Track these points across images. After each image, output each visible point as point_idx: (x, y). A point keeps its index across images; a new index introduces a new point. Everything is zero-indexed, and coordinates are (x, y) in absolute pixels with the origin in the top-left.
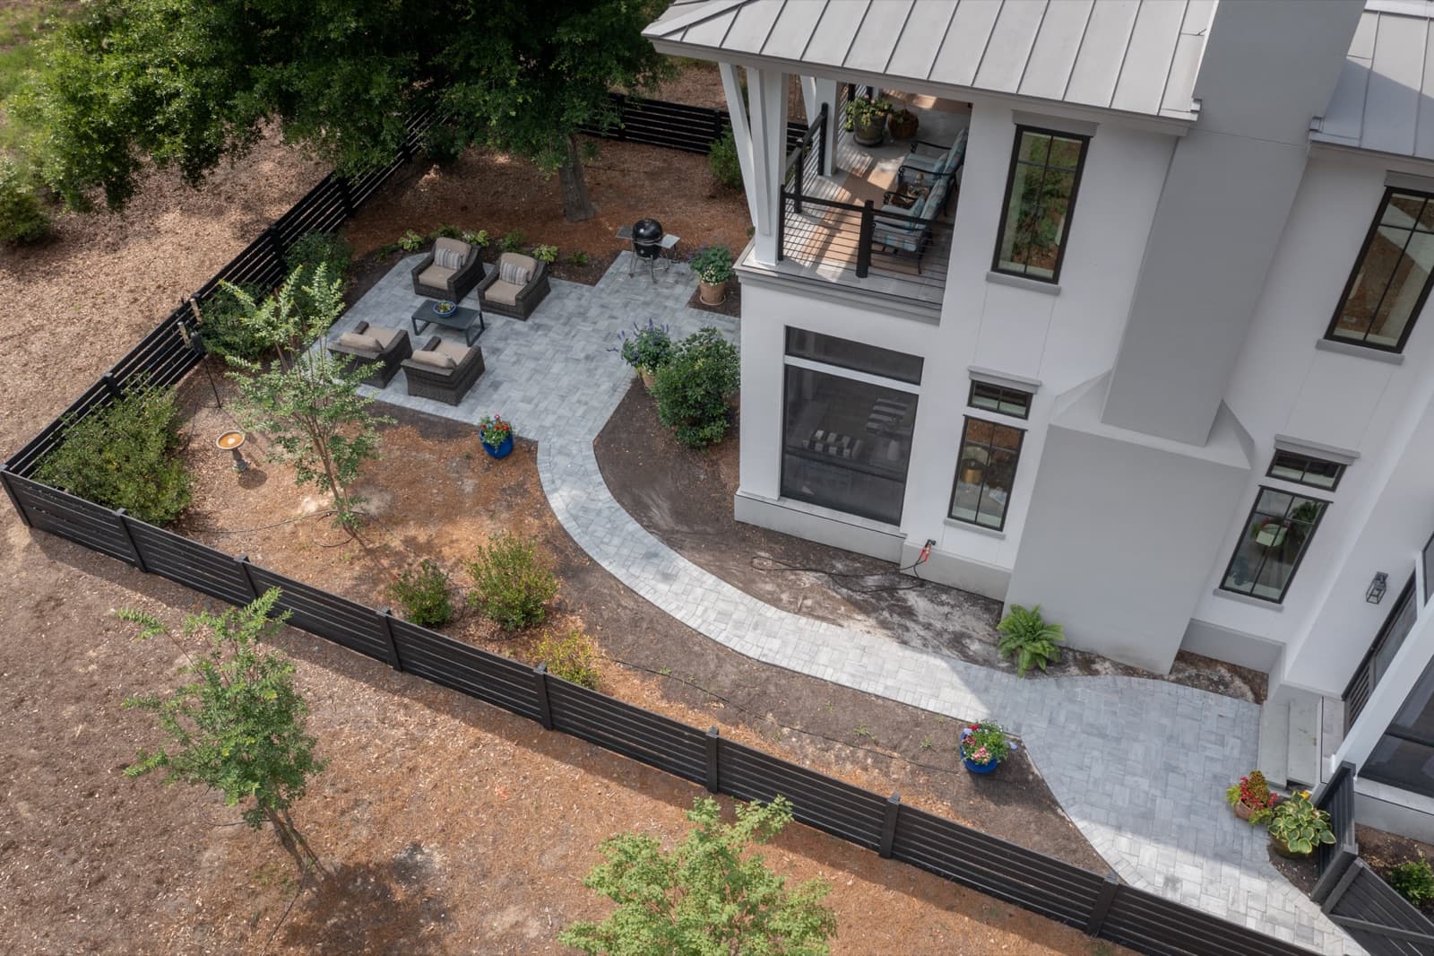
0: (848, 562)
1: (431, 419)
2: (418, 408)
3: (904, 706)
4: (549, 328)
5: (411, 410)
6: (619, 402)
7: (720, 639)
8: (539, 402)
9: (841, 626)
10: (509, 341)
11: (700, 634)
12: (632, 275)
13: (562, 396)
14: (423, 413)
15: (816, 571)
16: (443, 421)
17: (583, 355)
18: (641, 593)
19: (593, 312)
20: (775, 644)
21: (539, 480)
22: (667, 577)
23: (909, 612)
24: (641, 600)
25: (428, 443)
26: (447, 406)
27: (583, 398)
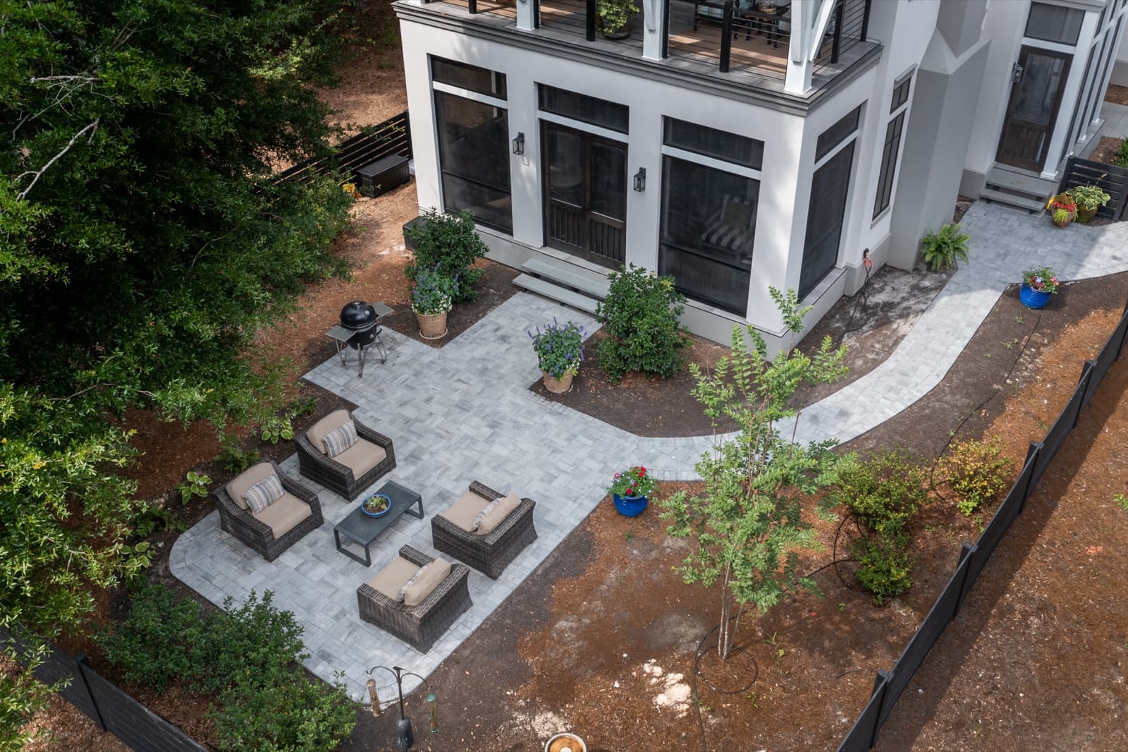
0: (834, 320)
1: (548, 565)
2: (527, 573)
3: (983, 324)
4: (422, 450)
5: (525, 581)
6: (580, 413)
7: (919, 396)
8: (558, 469)
9: (904, 336)
10: (428, 483)
11: (911, 406)
12: (360, 375)
13: (553, 452)
14: (535, 571)
15: (843, 336)
16: (556, 555)
17: (487, 431)
18: (862, 431)
19: (409, 412)
20: (924, 369)
21: (687, 482)
22: (843, 414)
23: (889, 306)
24: (867, 435)
25: (590, 572)
26: (535, 545)
27: (565, 435)
